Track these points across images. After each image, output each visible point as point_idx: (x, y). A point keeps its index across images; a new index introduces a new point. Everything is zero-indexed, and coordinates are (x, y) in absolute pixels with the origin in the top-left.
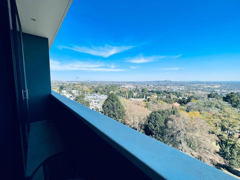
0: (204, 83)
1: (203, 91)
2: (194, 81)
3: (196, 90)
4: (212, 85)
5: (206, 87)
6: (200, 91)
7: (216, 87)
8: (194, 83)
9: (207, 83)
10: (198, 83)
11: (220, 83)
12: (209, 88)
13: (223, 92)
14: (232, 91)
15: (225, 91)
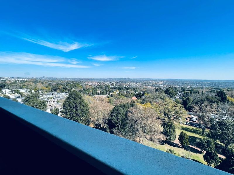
0: (153, 80)
1: (153, 87)
2: (146, 79)
3: (148, 85)
4: (158, 81)
5: (155, 83)
6: (151, 87)
7: (161, 83)
8: (146, 80)
9: (156, 80)
10: (150, 80)
11: (163, 80)
12: (156, 84)
13: (165, 87)
14: (170, 86)
15: (166, 86)
